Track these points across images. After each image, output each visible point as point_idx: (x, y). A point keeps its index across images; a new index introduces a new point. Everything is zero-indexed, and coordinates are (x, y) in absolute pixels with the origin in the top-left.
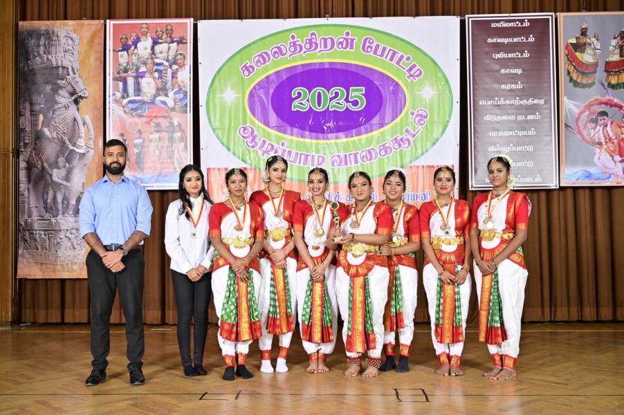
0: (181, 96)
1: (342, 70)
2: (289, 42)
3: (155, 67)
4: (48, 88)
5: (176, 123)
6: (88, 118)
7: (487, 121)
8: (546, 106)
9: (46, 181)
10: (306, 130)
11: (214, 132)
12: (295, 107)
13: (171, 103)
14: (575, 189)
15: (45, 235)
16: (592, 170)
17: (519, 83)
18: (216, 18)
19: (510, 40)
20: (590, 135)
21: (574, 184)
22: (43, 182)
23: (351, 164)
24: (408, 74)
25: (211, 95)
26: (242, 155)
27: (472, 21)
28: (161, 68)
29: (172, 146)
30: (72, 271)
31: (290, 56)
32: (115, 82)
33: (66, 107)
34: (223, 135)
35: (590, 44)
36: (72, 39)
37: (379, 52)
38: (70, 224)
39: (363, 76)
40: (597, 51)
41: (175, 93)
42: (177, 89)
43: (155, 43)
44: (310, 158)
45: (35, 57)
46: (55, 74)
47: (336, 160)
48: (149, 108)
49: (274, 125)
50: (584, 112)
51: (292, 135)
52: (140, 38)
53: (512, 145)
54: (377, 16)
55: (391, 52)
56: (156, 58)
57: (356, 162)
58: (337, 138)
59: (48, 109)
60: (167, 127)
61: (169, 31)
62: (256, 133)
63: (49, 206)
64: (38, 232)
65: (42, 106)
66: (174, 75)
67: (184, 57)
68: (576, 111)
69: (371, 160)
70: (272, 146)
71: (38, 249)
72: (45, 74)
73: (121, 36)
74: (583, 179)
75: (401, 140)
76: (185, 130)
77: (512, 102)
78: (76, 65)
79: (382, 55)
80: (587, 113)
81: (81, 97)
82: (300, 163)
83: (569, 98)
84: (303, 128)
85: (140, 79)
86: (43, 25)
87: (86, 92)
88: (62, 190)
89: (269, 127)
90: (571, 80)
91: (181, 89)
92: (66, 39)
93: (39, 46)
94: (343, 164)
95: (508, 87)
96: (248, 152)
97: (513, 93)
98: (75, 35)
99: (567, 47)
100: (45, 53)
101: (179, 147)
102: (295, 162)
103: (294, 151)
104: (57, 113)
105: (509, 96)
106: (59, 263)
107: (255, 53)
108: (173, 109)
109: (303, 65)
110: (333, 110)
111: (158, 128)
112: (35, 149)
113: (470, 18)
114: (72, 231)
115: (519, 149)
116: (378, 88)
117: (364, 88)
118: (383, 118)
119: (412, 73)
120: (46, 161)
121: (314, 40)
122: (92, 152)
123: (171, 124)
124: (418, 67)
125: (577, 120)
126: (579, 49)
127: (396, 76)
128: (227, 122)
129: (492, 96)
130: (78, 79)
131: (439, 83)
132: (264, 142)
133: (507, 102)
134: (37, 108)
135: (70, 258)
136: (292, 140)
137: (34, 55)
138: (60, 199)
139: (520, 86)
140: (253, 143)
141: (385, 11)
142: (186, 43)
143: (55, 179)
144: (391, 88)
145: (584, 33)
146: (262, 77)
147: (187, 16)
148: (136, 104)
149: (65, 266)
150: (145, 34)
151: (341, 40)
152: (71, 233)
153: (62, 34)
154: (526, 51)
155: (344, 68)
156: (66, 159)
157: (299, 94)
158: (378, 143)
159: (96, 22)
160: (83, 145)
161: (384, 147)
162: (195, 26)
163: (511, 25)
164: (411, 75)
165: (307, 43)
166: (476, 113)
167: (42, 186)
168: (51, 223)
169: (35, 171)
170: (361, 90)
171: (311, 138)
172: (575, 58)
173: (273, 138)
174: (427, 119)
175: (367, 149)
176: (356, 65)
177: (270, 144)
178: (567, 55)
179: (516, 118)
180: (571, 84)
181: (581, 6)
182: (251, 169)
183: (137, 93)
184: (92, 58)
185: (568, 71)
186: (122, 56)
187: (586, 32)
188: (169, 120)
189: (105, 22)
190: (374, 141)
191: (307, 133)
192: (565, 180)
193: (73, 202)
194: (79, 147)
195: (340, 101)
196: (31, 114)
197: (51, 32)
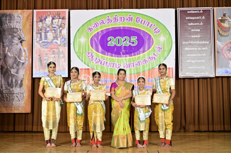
0: (63, 40)
1: (128, 30)
2: (106, 19)
3: (53, 28)
4: (10, 36)
5: (61, 51)
6: (26, 49)
7: (186, 50)
8: (210, 44)
9: (8, 74)
10: (113, 54)
11: (76, 54)
12: (109, 44)
13: (59, 43)
14: (222, 77)
15: (8, 95)
16: (228, 70)
17: (199, 35)
18: (77, 9)
19: (195, 18)
20: (227, 56)
21: (221, 75)
22: (7, 74)
23: (131, 67)
24: (154, 31)
25: (75, 40)
26: (88, 64)
27: (180, 10)
28: (55, 29)
29: (59, 60)
30: (19, 110)
31: (107, 24)
32: (37, 34)
33: (17, 44)
34: (80, 56)
35: (227, 20)
36: (20, 17)
37: (143, 23)
38: (18, 91)
39: (136, 32)
40: (230, 22)
41: (61, 39)
42: (62, 37)
43: (53, 19)
44: (115, 65)
45: (5, 24)
46: (13, 31)
47: (126, 66)
48: (50, 45)
49: (100, 51)
50: (225, 47)
51: (108, 55)
52: (47, 17)
53: (196, 60)
54: (142, 8)
55: (147, 23)
56: (53, 25)
57: (134, 66)
58: (126, 57)
59: (10, 45)
60: (57, 52)
61: (59, 14)
62: (93, 55)
63: (10, 83)
64: (5, 94)
65: (8, 44)
66: (60, 32)
67: (65, 24)
68: (222, 46)
69: (139, 65)
70: (100, 60)
71: (5, 101)
72: (8, 31)
73: (39, 16)
74: (225, 73)
75: (152, 57)
76: (65, 53)
77: (196, 42)
78: (21, 28)
79: (144, 24)
80: (226, 47)
81: (23, 40)
82: (111, 67)
83: (219, 41)
84: (112, 53)
85: (47, 33)
86: (8, 12)
87: (25, 38)
88: (15, 77)
89: (99, 52)
90: (220, 34)
91: (63, 37)
92: (17, 17)
93: (6, 20)
94: (128, 67)
95: (194, 36)
96: (90, 62)
97: (196, 39)
98: (21, 16)
99: (218, 21)
100: (9, 23)
101: (62, 60)
102: (109, 66)
103: (108, 62)
104: (13, 47)
105: (195, 40)
106: (13, 107)
107: (93, 23)
108: (60, 45)
109: (112, 28)
110: (124, 45)
111: (54, 53)
112: (4, 61)
113: (179, 9)
114: (19, 94)
115: (199, 61)
116: (142, 37)
117: (136, 37)
118: (144, 49)
119: (156, 31)
120: (9, 66)
121: (116, 18)
122: (27, 62)
123: (59, 51)
124: (158, 28)
125: (222, 50)
126: (222, 22)
127: (149, 32)
128: (82, 51)
129: (188, 40)
130: (22, 33)
131: (167, 35)
132: (96, 58)
133: (194, 42)
134: (5, 44)
135: (18, 105)
136: (107, 58)
137: (4, 23)
138: (14, 81)
139: (199, 36)
140: (92, 59)
141: (145, 6)
142: (65, 19)
143: (12, 73)
144: (148, 37)
145: (224, 15)
146: (96, 32)
147: (66, 8)
148: (45, 43)
149: (16, 108)
150: (49, 15)
151: (128, 18)
152: (18, 95)
153: (16, 16)
154: (201, 22)
155: (129, 29)
156: (17, 65)
157: (111, 39)
158: (142, 59)
159: (30, 11)
160: (24, 59)
161: (145, 61)
162: (69, 12)
163: (195, 12)
164: (156, 32)
165: (114, 19)
166: (182, 47)
167: (7, 76)
168: (10, 91)
169: (4, 70)
170: (136, 38)
171: (115, 57)
172: (221, 25)
173: (100, 57)
174: (162, 49)
175: (138, 61)
176: (133, 28)
177: (99, 59)
178: (218, 24)
179: (198, 49)
180: (220, 36)
181: (223, 4)
182: (91, 69)
183: (45, 39)
184: (28, 25)
185: (218, 30)
186: (40, 24)
187: (225, 15)
188: (58, 49)
189: (33, 10)
190: (141, 58)
191: (114, 55)
192: (217, 74)
193: (19, 82)
194: (22, 60)
195: (127, 42)
196: (3, 47)
197: (11, 15)
